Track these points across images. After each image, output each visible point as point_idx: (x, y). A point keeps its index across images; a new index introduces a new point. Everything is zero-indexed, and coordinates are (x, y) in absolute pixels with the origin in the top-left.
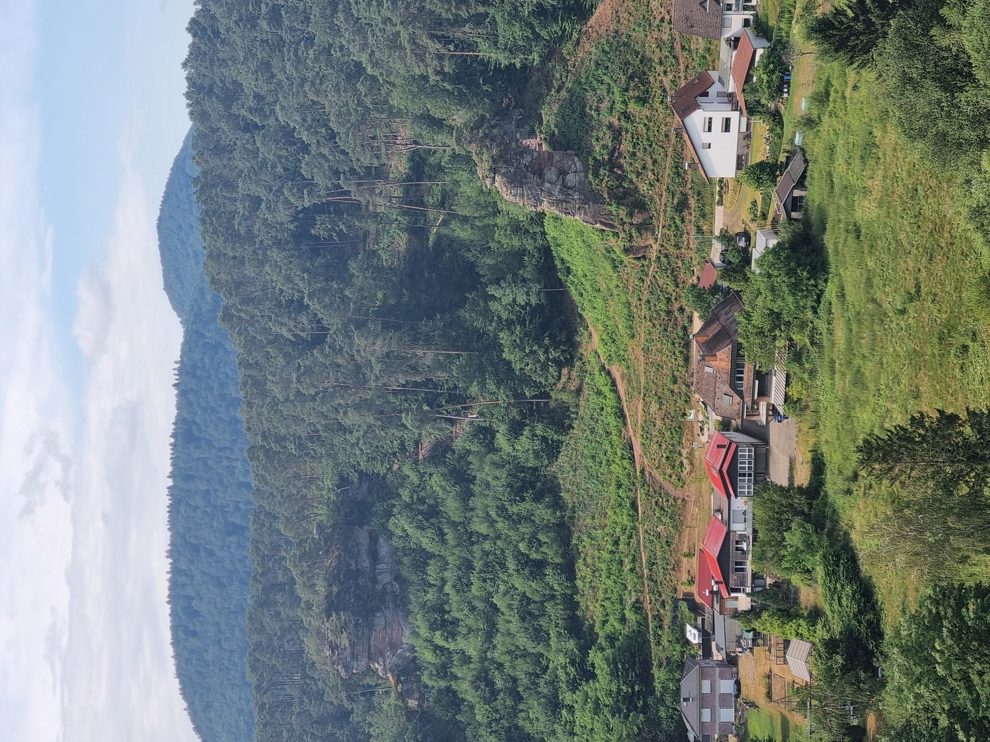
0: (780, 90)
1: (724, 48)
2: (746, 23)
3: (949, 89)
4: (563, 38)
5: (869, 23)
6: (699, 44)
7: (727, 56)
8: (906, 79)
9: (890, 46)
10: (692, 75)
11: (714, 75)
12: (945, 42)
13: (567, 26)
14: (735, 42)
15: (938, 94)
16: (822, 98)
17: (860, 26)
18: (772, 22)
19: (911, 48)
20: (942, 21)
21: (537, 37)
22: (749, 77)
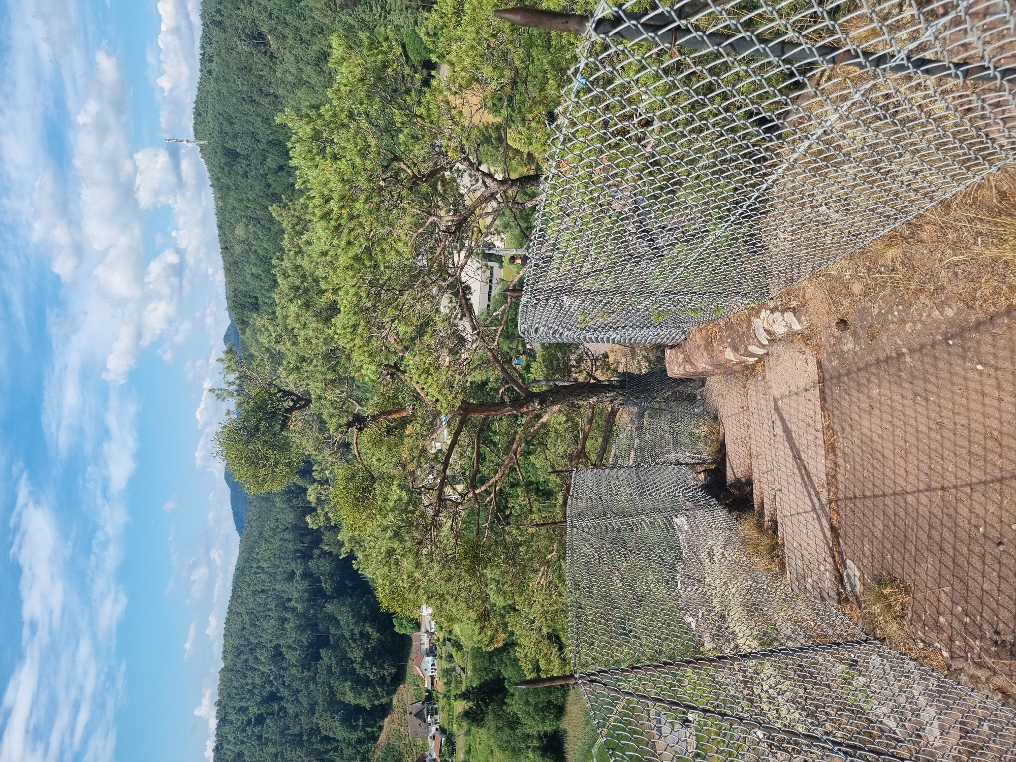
0: (452, 753)
1: (430, 740)
2: (437, 729)
3: (512, 729)
4: (368, 751)
5: (481, 710)
6: (420, 742)
7: (431, 744)
8: (498, 729)
9: (490, 716)
10: (419, 755)
11: (427, 753)
12: (508, 711)
13: (370, 745)
14: (433, 737)
15: (509, 732)
16: (468, 752)
17: (479, 712)
18: (446, 727)
19: (498, 716)
20: (506, 703)
21: (359, 752)
22: (441, 750)
